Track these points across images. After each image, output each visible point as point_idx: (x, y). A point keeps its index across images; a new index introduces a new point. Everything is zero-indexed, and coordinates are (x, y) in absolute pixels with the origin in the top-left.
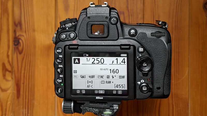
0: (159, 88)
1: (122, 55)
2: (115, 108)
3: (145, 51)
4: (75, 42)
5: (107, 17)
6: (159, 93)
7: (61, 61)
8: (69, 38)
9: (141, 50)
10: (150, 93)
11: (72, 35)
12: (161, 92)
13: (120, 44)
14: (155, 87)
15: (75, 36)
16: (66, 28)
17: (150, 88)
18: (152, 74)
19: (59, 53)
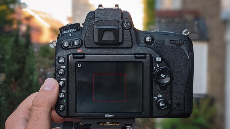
2: (128, 128)
3: (163, 61)
6: (179, 110)
7: (63, 73)
8: (73, 45)
13: (134, 53)
16: (69, 35)
17: (168, 104)
18: (171, 88)
19: (62, 64)
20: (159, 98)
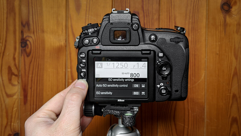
0: (177, 91)
1: (143, 60)
2: (135, 110)
3: (165, 56)
4: (97, 47)
5: (129, 24)
6: (177, 95)
7: (84, 66)
8: (92, 43)
9: (161, 55)
10: (169, 95)
11: (95, 40)
12: (179, 94)
13: (141, 49)
14: (174, 90)
15: (98, 41)
16: (89, 34)
17: (169, 91)
18: (171, 78)
19: (83, 58)
20: (161, 86)
